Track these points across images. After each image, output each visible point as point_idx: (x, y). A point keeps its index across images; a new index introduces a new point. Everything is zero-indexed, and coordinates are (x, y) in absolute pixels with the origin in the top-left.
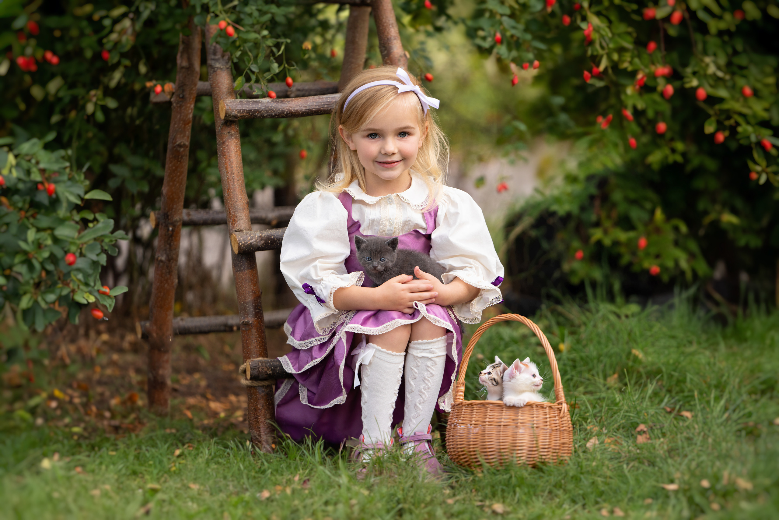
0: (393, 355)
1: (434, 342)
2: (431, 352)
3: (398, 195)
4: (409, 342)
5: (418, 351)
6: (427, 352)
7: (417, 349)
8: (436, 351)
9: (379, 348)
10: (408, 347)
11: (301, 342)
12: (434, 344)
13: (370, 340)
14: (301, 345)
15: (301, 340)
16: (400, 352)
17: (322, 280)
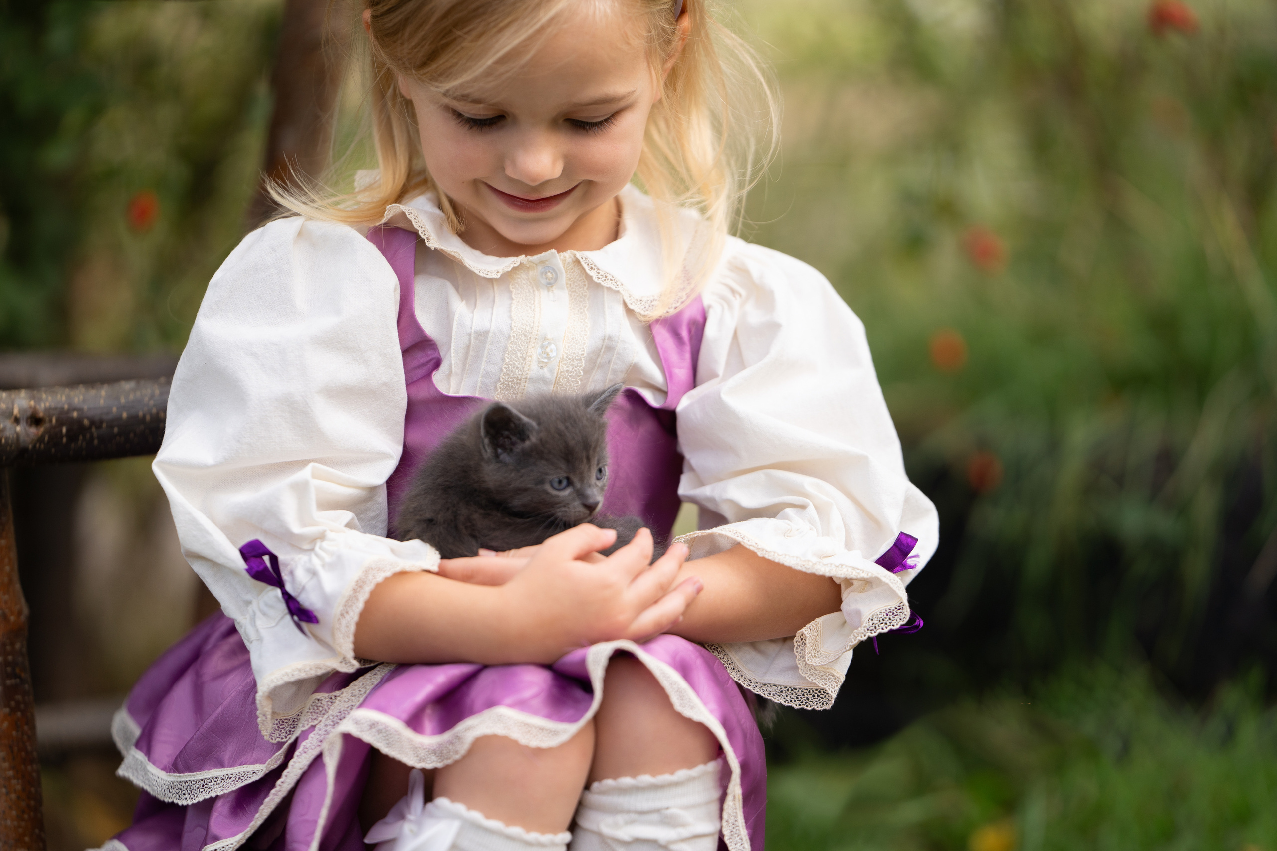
0: (528, 843)
1: (676, 784)
2: (669, 821)
3: (577, 262)
4: (587, 787)
5: (620, 818)
6: (652, 823)
7: (615, 810)
8: (687, 816)
9: (476, 815)
10: (580, 806)
11: (174, 777)
12: (679, 790)
13: (438, 788)
14: (171, 787)
15: (175, 767)
16: (554, 830)
17: (322, 537)
